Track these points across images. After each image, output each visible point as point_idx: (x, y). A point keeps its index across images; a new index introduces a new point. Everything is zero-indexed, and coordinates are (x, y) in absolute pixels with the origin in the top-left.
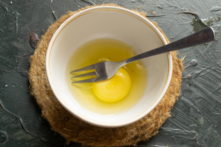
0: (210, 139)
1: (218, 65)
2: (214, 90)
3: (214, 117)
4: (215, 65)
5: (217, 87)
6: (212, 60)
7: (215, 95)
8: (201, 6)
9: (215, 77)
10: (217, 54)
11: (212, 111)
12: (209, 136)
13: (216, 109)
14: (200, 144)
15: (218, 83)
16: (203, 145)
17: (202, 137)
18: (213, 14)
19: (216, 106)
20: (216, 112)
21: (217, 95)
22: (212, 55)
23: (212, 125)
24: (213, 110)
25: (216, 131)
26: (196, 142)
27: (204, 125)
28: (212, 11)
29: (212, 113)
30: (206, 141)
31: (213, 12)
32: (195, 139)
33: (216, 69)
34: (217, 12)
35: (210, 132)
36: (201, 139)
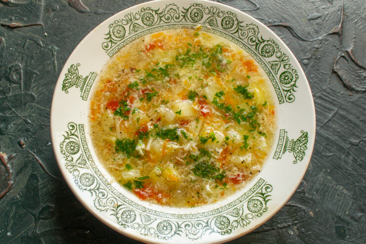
0: (322, 189)
1: (325, 90)
2: (322, 123)
3: (325, 158)
4: (320, 91)
5: (326, 118)
6: (316, 85)
7: (324, 129)
8: (294, 15)
9: (321, 106)
10: (322, 76)
11: (322, 152)
12: (321, 185)
13: (327, 148)
14: (310, 197)
15: (327, 113)
16: (314, 198)
17: (312, 187)
18: (312, 24)
19: (326, 145)
20: (328, 152)
21: (326, 130)
22: (316, 78)
23: (324, 170)
24: (323, 150)
25: (330, 178)
26: (305, 194)
27: (314, 171)
28: (309, 20)
29: (323, 154)
30: (317, 191)
31: (312, 21)
32: (304, 190)
33: (322, 95)
34: (317, 21)
35: (322, 179)
36: (310, 190)
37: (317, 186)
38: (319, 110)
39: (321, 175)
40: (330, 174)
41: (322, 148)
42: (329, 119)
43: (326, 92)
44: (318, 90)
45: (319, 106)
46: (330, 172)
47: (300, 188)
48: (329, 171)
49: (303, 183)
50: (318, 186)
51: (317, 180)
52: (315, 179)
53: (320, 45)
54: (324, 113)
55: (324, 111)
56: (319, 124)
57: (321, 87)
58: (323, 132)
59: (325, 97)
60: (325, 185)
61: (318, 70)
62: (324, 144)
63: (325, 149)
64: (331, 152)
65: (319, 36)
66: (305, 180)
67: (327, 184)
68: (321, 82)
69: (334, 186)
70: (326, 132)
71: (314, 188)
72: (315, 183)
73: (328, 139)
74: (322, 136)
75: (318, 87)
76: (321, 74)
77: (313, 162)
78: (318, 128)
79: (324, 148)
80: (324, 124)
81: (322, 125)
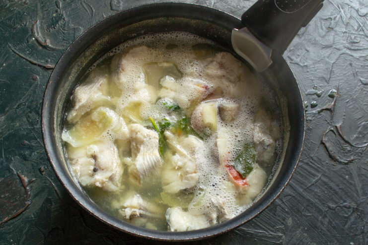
37: (294, 240)
38: (305, 174)
39: (299, 231)
40: (307, 231)
41: (303, 208)
42: (312, 183)
43: (313, 160)
44: (306, 156)
45: (305, 171)
46: (307, 230)
47: (279, 240)
48: (306, 229)
49: (281, 236)
50: (295, 241)
51: (294, 235)
52: (293, 234)
53: (313, 118)
54: (309, 177)
55: (309, 176)
56: (303, 186)
57: (309, 155)
58: (305, 195)
59: (311, 164)
60: (301, 241)
61: (308, 139)
62: (305, 205)
63: (305, 209)
64: (310, 213)
65: (313, 110)
66: (284, 234)
67: (303, 240)
68: (309, 150)
69: (309, 243)
70: (308, 194)
71: (291, 242)
72: (292, 238)
73: (309, 201)
74: (304, 198)
75: (307, 154)
76: (311, 143)
77: (293, 219)
78: (301, 190)
79: (304, 208)
80: (308, 188)
81: (306, 188)
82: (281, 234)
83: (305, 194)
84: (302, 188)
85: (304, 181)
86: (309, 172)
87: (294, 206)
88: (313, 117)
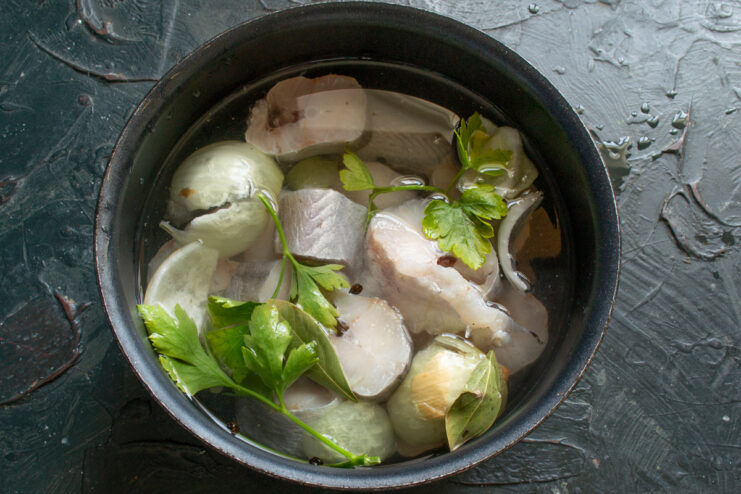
37: (611, 415)
38: (629, 283)
39: (620, 397)
40: (635, 397)
41: (627, 349)
42: (644, 300)
43: (644, 253)
44: (632, 246)
45: (630, 276)
46: (636, 394)
47: (581, 416)
48: (634, 391)
49: (586, 408)
50: (613, 416)
51: (612, 405)
52: (609, 403)
53: (644, 170)
54: (637, 288)
55: (637, 285)
56: (627, 307)
57: (636, 243)
58: (631, 323)
59: (641, 262)
60: (625, 415)
61: (634, 212)
62: (631, 343)
63: (631, 352)
64: (642, 359)
65: (642, 154)
66: (591, 402)
67: (629, 414)
68: (637, 234)
69: (641, 419)
70: (637, 322)
71: (605, 418)
72: (607, 410)
73: (638, 335)
74: (629, 329)
75: (632, 242)
76: (639, 220)
77: (608, 373)
78: (623, 314)
79: (630, 350)
80: (635, 309)
81: (632, 309)
82: (584, 404)
83: (631, 321)
84: (624, 309)
85: (628, 295)
86: (638, 278)
87: (610, 347)
88: (643, 167)
